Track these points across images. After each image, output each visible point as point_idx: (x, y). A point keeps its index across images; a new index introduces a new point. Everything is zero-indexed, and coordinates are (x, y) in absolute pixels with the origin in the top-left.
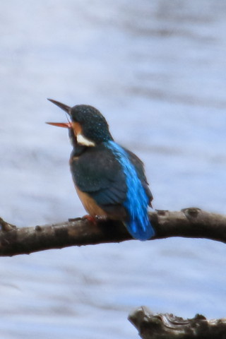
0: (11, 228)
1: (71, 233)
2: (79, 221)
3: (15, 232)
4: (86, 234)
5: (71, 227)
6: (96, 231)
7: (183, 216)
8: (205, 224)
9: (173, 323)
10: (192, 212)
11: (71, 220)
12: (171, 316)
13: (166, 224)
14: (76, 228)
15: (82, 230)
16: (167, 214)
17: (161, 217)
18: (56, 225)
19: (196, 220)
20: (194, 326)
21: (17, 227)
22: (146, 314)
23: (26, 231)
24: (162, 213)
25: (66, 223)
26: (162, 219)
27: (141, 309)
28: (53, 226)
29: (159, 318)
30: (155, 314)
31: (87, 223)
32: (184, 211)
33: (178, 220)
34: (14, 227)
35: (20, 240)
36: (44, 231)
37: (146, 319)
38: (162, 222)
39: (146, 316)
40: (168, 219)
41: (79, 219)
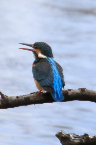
0: (6, 97)
1: (31, 99)
2: (35, 94)
3: (8, 98)
4: (38, 99)
5: (31, 96)
6: (42, 98)
7: (79, 91)
8: (88, 95)
9: (75, 137)
10: (83, 90)
11: (31, 93)
12: (74, 134)
13: (71, 95)
14: (33, 97)
15: (36, 98)
16: (72, 90)
17: (69, 92)
18: (25, 95)
19: (84, 93)
20: (83, 138)
21: (8, 96)
22: (63, 133)
23: (12, 98)
24: (70, 90)
25: (29, 95)
26: (70, 93)
27: (61, 131)
28: (24, 96)
29: (69, 135)
30: (67, 134)
31: (38, 95)
32: (79, 89)
33: (77, 93)
34: (7, 96)
35: (10, 102)
36: (20, 98)
37: (63, 136)
38: (70, 94)
39: (63, 134)
40: (72, 93)
41: (34, 93)
